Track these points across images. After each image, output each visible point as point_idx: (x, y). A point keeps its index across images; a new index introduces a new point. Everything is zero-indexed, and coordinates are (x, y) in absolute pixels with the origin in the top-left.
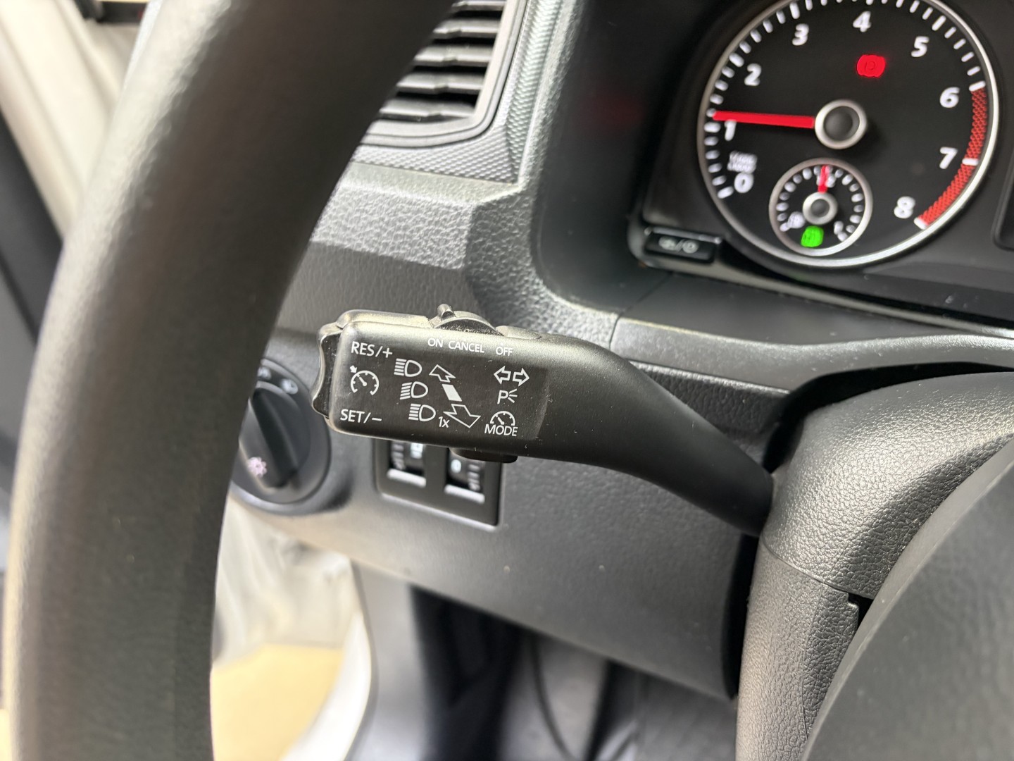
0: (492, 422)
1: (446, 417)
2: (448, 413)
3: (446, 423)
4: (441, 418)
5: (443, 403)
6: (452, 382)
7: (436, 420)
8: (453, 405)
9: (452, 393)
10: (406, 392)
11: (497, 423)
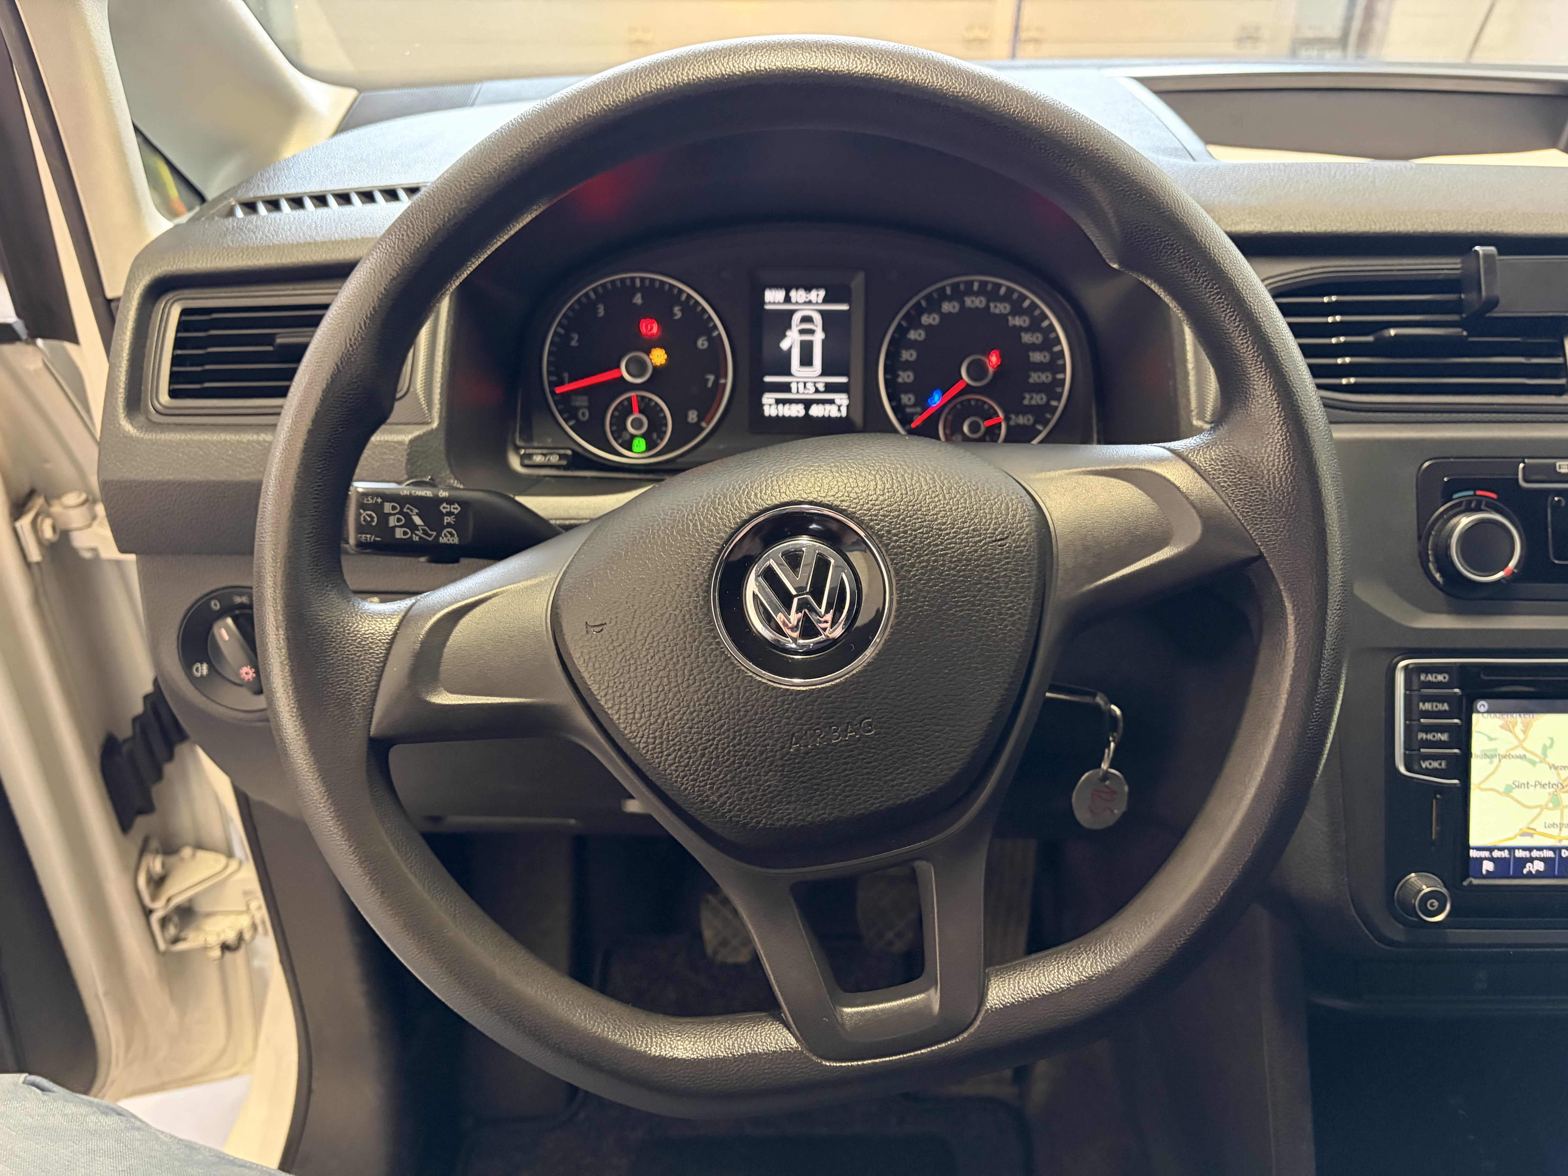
0: (443, 535)
1: (416, 535)
2: (417, 532)
3: (417, 539)
4: (414, 536)
5: (413, 527)
6: (417, 514)
7: (411, 537)
8: (420, 528)
9: (418, 520)
10: (392, 522)
11: (446, 536)
